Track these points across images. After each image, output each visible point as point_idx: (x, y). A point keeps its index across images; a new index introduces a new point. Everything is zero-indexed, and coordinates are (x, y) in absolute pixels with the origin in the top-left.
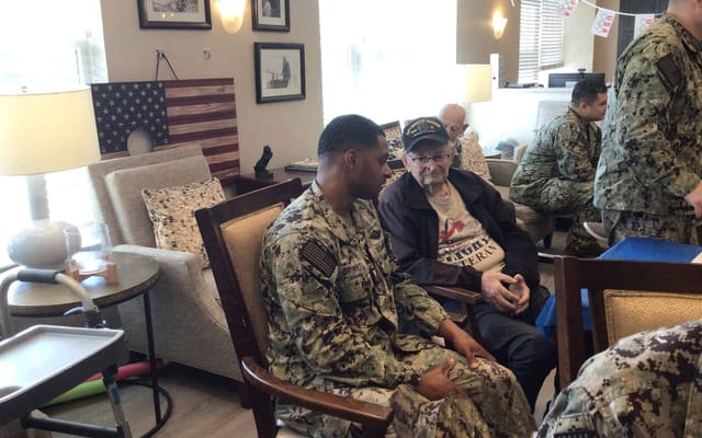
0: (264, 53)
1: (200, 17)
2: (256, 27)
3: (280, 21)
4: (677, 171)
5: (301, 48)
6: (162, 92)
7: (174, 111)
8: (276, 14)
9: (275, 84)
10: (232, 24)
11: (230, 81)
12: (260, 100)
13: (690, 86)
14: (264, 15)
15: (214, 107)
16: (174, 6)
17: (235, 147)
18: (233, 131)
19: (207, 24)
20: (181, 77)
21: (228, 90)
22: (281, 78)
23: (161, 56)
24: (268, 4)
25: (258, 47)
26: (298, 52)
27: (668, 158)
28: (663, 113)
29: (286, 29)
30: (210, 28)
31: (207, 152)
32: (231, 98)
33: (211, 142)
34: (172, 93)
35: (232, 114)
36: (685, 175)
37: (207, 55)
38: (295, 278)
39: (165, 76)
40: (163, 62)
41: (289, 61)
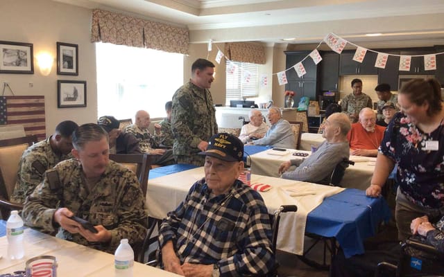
0: (62, 85)
1: (28, 68)
2: (59, 73)
3: (74, 71)
4: (192, 138)
5: (85, 83)
6: (5, 101)
7: (10, 110)
8: (70, 67)
9: (69, 99)
10: (45, 72)
11: (42, 97)
12: (59, 106)
13: (195, 106)
14: (64, 67)
15: (32, 109)
16: (14, 64)
17: (44, 128)
18: (43, 120)
19: (32, 72)
20: (16, 94)
21: (41, 101)
22: (73, 96)
23: (6, 85)
24: (66, 63)
25: (59, 82)
26: (83, 85)
27: (187, 133)
28: (183, 117)
29: (76, 74)
30: (33, 73)
31: (26, 129)
32: (43, 105)
33: (30, 125)
34: (10, 102)
35: (43, 112)
36: (195, 139)
37: (31, 85)
38: (29, 172)
39: (7, 93)
40: (7, 88)
41: (77, 88)
